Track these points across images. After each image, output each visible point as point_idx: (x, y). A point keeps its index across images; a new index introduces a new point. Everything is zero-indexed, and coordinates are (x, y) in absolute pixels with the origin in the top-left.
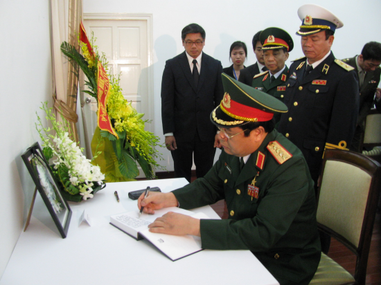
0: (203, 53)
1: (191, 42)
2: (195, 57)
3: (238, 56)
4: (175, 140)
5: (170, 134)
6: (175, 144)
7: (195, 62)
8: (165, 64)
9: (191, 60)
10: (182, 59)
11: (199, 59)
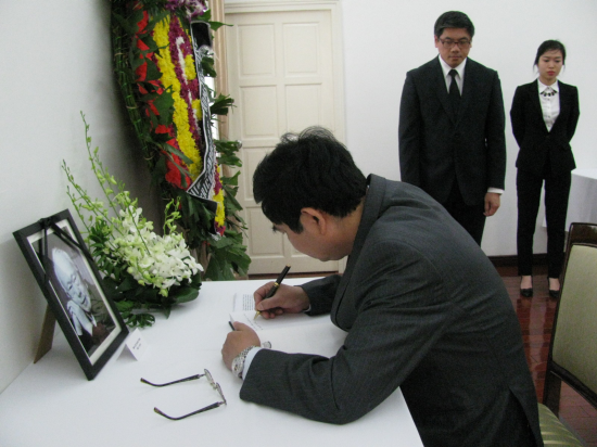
2: (454, 65)
3: (551, 64)
8: (405, 77)
10: (432, 68)
11: (460, 70)
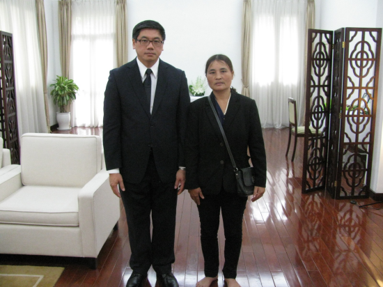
0: (161, 61)
1: (146, 40)
4: (121, 180)
5: (116, 171)
6: (122, 184)
7: (149, 73)
9: (143, 69)
